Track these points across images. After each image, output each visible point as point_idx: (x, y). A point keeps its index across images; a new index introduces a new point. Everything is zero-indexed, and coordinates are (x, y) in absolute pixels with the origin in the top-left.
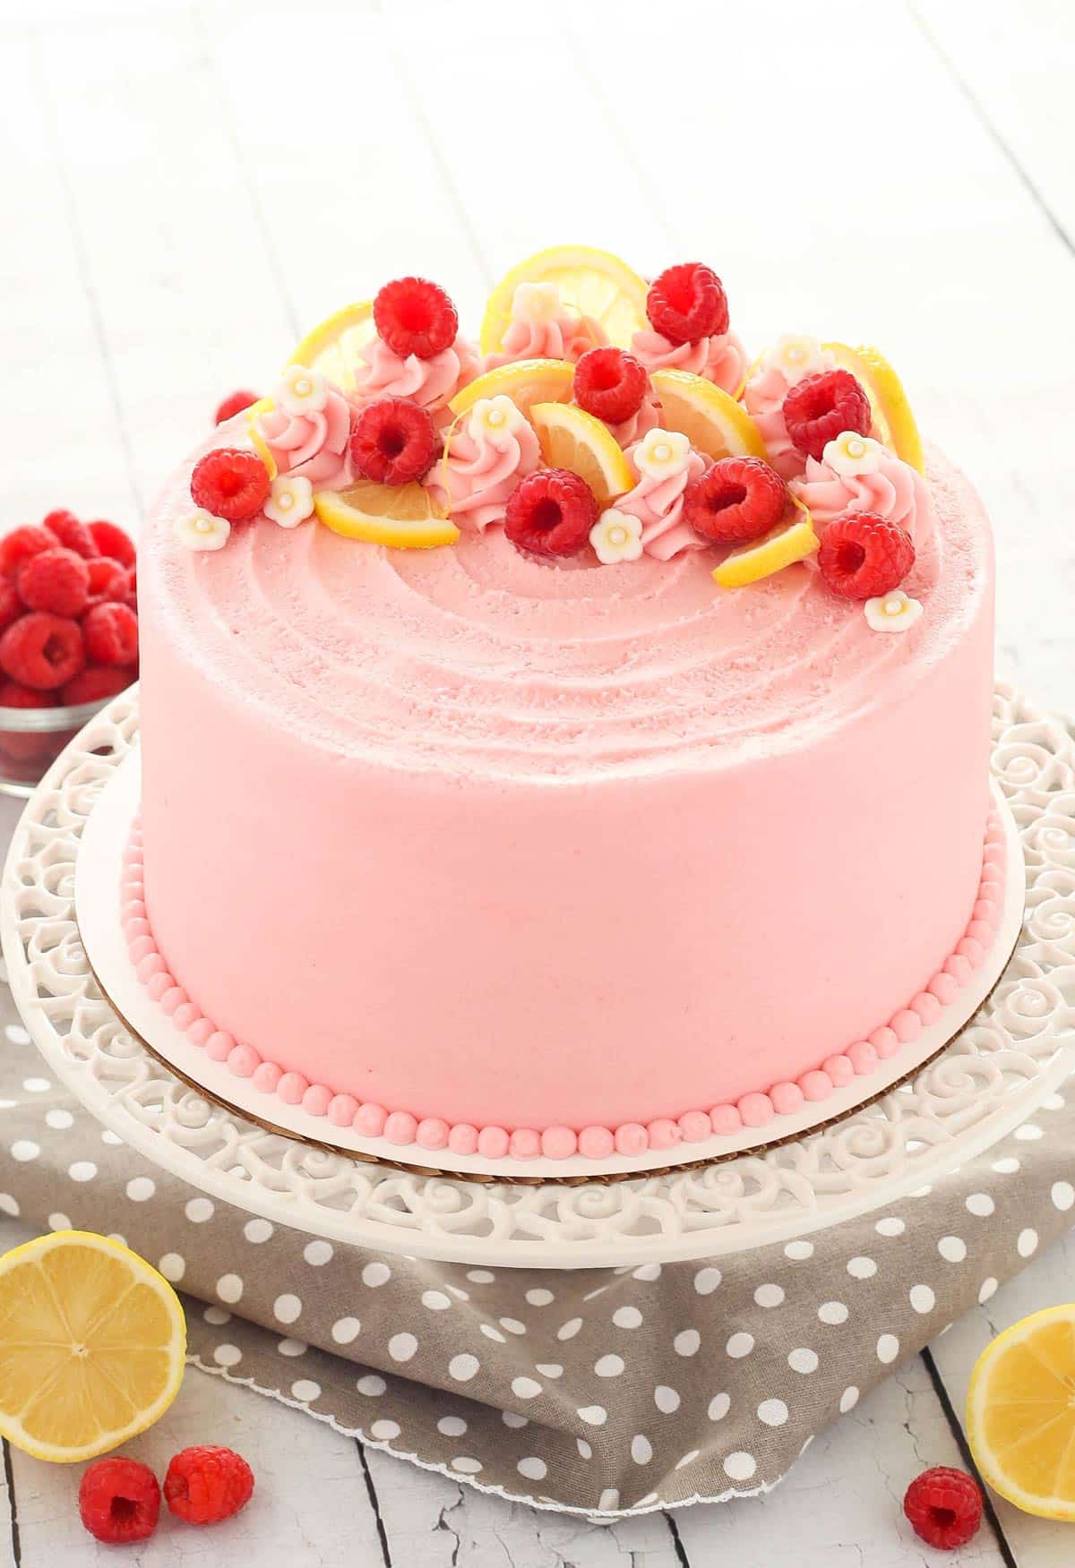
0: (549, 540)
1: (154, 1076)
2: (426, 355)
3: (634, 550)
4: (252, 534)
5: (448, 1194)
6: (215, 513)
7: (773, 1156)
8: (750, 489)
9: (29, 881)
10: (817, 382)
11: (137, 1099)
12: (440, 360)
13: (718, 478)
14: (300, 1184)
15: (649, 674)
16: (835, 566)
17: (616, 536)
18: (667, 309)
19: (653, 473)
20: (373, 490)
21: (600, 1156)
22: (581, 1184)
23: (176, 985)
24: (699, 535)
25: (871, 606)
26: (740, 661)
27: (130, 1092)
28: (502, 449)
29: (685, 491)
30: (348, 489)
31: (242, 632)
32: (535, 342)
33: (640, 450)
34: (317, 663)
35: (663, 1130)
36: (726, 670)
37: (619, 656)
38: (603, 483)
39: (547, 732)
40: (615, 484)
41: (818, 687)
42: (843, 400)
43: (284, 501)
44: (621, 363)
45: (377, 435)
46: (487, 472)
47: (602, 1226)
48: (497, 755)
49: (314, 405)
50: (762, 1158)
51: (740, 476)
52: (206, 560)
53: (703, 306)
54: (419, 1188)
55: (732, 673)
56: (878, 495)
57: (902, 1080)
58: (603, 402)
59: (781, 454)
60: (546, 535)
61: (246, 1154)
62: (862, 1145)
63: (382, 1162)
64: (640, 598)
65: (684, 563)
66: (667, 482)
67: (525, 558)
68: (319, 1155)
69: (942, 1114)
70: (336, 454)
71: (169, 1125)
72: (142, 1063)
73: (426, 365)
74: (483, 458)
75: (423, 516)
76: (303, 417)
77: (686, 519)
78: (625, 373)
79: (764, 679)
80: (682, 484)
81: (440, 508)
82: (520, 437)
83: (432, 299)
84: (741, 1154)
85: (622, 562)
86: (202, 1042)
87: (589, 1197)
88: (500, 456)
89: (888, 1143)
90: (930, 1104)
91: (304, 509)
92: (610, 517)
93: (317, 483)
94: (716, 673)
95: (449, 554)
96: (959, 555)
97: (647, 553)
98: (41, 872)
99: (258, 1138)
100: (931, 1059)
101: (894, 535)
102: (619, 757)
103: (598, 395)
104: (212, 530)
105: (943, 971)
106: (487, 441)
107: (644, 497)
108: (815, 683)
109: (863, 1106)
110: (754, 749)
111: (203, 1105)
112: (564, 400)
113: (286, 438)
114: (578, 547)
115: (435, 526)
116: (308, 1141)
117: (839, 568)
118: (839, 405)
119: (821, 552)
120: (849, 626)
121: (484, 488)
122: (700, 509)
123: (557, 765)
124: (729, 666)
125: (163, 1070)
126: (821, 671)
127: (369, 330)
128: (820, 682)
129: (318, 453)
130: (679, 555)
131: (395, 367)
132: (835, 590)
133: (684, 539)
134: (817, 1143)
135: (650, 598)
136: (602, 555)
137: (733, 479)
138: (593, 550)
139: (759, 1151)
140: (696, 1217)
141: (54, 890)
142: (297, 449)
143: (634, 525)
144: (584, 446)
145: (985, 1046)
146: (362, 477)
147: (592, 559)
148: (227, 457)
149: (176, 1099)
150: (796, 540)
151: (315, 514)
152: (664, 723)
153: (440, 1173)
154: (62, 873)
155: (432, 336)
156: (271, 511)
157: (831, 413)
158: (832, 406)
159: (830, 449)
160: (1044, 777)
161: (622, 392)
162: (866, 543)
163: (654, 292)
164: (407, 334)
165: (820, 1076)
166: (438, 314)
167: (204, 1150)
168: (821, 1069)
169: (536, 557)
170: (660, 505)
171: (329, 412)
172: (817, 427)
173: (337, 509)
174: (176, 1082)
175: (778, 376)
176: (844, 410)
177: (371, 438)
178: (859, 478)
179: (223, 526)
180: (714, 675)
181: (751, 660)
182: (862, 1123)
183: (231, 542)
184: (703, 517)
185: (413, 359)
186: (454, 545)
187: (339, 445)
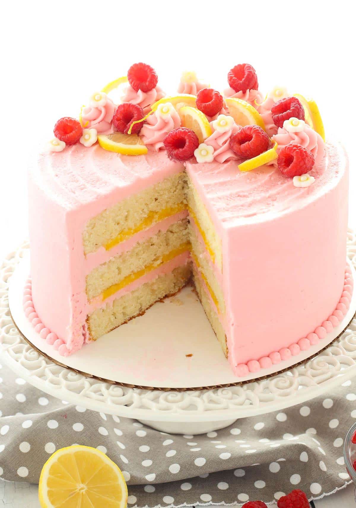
1: (21, 342)
2: (145, 90)
3: (210, 158)
4: (74, 147)
5: (118, 390)
6: (60, 139)
7: (245, 386)
8: (254, 136)
10: (284, 101)
12: (150, 93)
13: (243, 132)
14: (64, 382)
16: (283, 164)
17: (203, 152)
18: (234, 78)
19: (219, 130)
20: (120, 135)
22: (167, 391)
23: (35, 311)
24: (235, 153)
25: (295, 178)
26: (241, 194)
27: (10, 347)
28: (166, 121)
29: (230, 137)
30: (111, 135)
31: (58, 176)
33: (215, 123)
34: (83, 187)
36: (236, 197)
38: (201, 134)
40: (205, 134)
41: (270, 204)
42: (293, 107)
43: (86, 137)
44: (213, 93)
45: (122, 115)
46: (160, 129)
47: (174, 406)
49: (101, 104)
50: (242, 387)
51: (251, 131)
52: (54, 154)
53: (248, 77)
54: (108, 388)
55: (239, 198)
56: (303, 141)
58: (205, 107)
60: (179, 150)
61: (47, 371)
62: (281, 384)
63: (94, 377)
64: (210, 173)
65: (228, 163)
66: (225, 133)
67: (171, 160)
68: (74, 374)
69: (314, 376)
70: (109, 123)
72: (18, 338)
73: (145, 94)
74: (159, 124)
75: (136, 144)
76: (97, 108)
77: (230, 147)
78: (214, 97)
79: (249, 200)
80: (229, 134)
81: (143, 142)
82: (173, 118)
83: (149, 70)
84: (232, 385)
85: (206, 163)
86: (39, 332)
87: (171, 396)
88: (165, 124)
89: (291, 384)
90: (310, 372)
91: (93, 140)
92: (202, 146)
93: (99, 132)
94: (232, 198)
96: (334, 167)
97: (215, 160)
99: (53, 366)
100: (312, 357)
101: (305, 152)
103: (204, 104)
104: (58, 144)
105: (322, 326)
106: (161, 118)
107: (216, 139)
108: (269, 203)
109: (282, 372)
111: (36, 354)
112: (191, 106)
113: (89, 116)
114: (190, 157)
115: (138, 147)
116: (69, 368)
117: (285, 165)
118: (291, 108)
119: (279, 159)
120: (286, 185)
122: (235, 143)
124: (237, 196)
125: (25, 341)
126: (273, 198)
128: (271, 202)
129: (101, 121)
130: (227, 160)
131: (134, 94)
132: (283, 173)
133: (229, 155)
134: (264, 383)
135: (213, 173)
136: (198, 160)
137: (248, 132)
138: (195, 158)
140: (212, 405)
142: (94, 120)
143: (211, 149)
144: (196, 121)
145: (335, 354)
146: (117, 131)
147: (194, 161)
148: (66, 119)
149: (27, 351)
150: (269, 155)
151: (97, 142)
153: (115, 383)
154: (10, 275)
155: (147, 83)
156: (82, 141)
157: (288, 111)
158: (289, 109)
159: (286, 123)
161: (212, 103)
162: (294, 154)
163: (230, 72)
164: (138, 82)
165: (268, 359)
166: (150, 76)
167: (32, 368)
168: (268, 356)
169: (175, 160)
170: (221, 141)
171: (107, 107)
172: (282, 116)
173: (105, 140)
174: (28, 345)
175: (271, 101)
176: (293, 110)
177: (120, 116)
178: (296, 134)
179: (63, 144)
180: (231, 198)
181: (246, 194)
182: (283, 377)
183: (65, 149)
184: (236, 146)
185: (140, 91)
186: (145, 154)
187: (110, 119)
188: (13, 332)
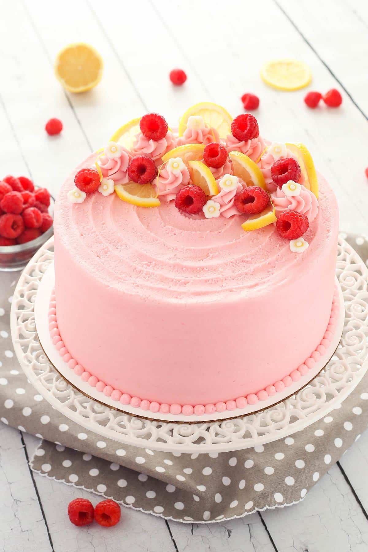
0: (189, 209)
1: (51, 371)
2: (156, 139)
3: (217, 214)
4: (94, 198)
6: (82, 190)
7: (245, 419)
8: (256, 199)
9: (22, 296)
10: (283, 162)
11: (44, 379)
12: (161, 141)
13: (246, 193)
14: (92, 415)
15: (214, 262)
16: (281, 227)
17: (211, 209)
18: (237, 130)
19: (225, 189)
20: (135, 185)
21: (188, 415)
22: (181, 424)
23: (62, 340)
24: (239, 211)
25: (292, 242)
26: (246, 259)
27: (43, 376)
28: (177, 176)
29: (235, 196)
30: (125, 185)
31: (84, 235)
32: (194, 136)
33: (222, 181)
34: (106, 250)
35: (210, 407)
36: (240, 262)
37: (206, 255)
38: (208, 190)
39: (176, 282)
40: (212, 192)
41: (270, 271)
42: (291, 169)
43: (105, 187)
44: (219, 149)
45: (136, 168)
46: (172, 183)
47: (186, 440)
48: (159, 290)
49: (117, 155)
50: (242, 419)
51: (253, 194)
52: (76, 207)
53: (249, 130)
54: (129, 421)
55: (243, 263)
56: (298, 204)
57: (292, 395)
58: (212, 162)
59: (270, 183)
60: (188, 207)
61: (77, 403)
62: (275, 417)
63: (118, 410)
64: (216, 232)
65: (233, 220)
66: (230, 192)
67: (181, 214)
68: (99, 405)
69: (303, 408)
70: (124, 172)
71: (54, 390)
72: (48, 366)
73: (156, 143)
74: (170, 179)
75: (149, 197)
76: (113, 159)
77: (235, 205)
78: (220, 153)
79: (252, 267)
80: (234, 193)
81: (156, 193)
82: (183, 173)
83: (159, 121)
84: (235, 418)
85: (213, 218)
86: (67, 362)
87: (183, 428)
88: (176, 178)
89: (283, 417)
90: (300, 404)
91: (111, 190)
92: (210, 203)
93: (116, 181)
94: (237, 263)
95: (157, 210)
96: (326, 223)
97: (221, 215)
98: (26, 293)
99: (80, 397)
100: (302, 388)
101: (301, 220)
102: (199, 294)
103: (210, 159)
104: (80, 196)
105: (311, 357)
106: (172, 173)
107: (222, 197)
108: (269, 270)
109: (277, 403)
110: (244, 295)
111: (65, 383)
112: (199, 159)
113: (106, 166)
114: (199, 212)
115: (153, 201)
116: (96, 400)
117: (282, 228)
118: (289, 171)
119: (277, 222)
120: (284, 249)
121: (170, 188)
122: (239, 203)
123: (178, 295)
124: (241, 261)
125: (54, 369)
126: (272, 266)
127: (137, 130)
128: (270, 270)
129: (117, 171)
130: (233, 216)
131: (145, 143)
132: (280, 235)
133: (233, 212)
134: (260, 415)
135: (220, 232)
136: (206, 215)
137: (251, 194)
138: (204, 213)
139: (241, 417)
141: (29, 300)
142: (111, 169)
143: (218, 206)
144: (203, 177)
145: (322, 383)
146: (131, 181)
147: (203, 216)
148: (86, 172)
149: (57, 380)
150: (269, 217)
151: (115, 192)
152: (216, 281)
153: (136, 416)
154: (33, 294)
155: (158, 134)
156: (100, 190)
157: (286, 173)
158: (287, 171)
159: (284, 186)
160: (357, 284)
161: (218, 159)
162: (291, 222)
163: (234, 123)
164: (150, 133)
165: (264, 392)
166: (161, 127)
167: (63, 400)
168: (265, 390)
169: (185, 213)
170: (227, 200)
171: (122, 158)
172: (281, 177)
173: (121, 191)
174: (57, 375)
175: (271, 157)
176: (290, 173)
177: (134, 169)
178: (293, 197)
179: (84, 195)
180: (236, 264)
181: (249, 259)
182: (276, 409)
183: (86, 200)
184: (240, 205)
185: (151, 140)
186: (158, 207)
187: (125, 169)
188: (42, 359)
